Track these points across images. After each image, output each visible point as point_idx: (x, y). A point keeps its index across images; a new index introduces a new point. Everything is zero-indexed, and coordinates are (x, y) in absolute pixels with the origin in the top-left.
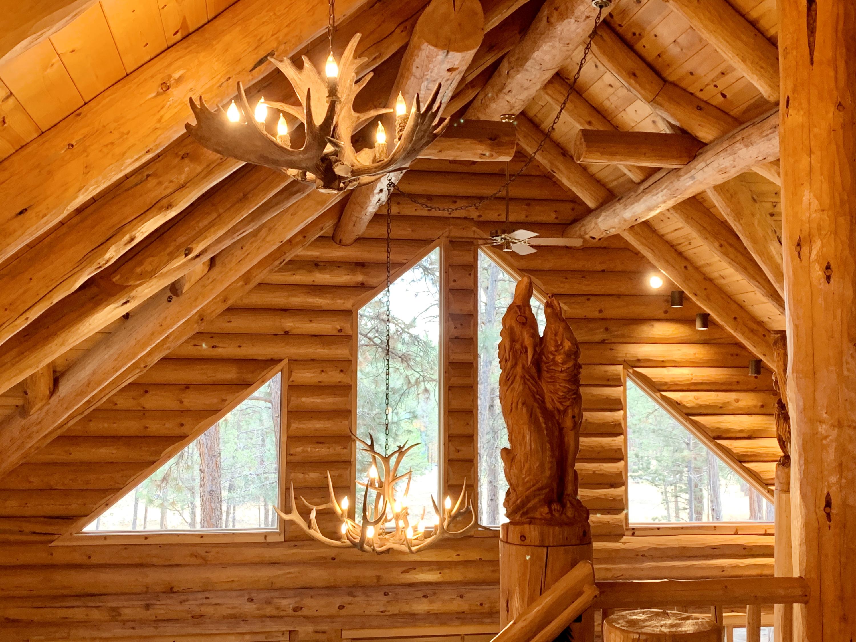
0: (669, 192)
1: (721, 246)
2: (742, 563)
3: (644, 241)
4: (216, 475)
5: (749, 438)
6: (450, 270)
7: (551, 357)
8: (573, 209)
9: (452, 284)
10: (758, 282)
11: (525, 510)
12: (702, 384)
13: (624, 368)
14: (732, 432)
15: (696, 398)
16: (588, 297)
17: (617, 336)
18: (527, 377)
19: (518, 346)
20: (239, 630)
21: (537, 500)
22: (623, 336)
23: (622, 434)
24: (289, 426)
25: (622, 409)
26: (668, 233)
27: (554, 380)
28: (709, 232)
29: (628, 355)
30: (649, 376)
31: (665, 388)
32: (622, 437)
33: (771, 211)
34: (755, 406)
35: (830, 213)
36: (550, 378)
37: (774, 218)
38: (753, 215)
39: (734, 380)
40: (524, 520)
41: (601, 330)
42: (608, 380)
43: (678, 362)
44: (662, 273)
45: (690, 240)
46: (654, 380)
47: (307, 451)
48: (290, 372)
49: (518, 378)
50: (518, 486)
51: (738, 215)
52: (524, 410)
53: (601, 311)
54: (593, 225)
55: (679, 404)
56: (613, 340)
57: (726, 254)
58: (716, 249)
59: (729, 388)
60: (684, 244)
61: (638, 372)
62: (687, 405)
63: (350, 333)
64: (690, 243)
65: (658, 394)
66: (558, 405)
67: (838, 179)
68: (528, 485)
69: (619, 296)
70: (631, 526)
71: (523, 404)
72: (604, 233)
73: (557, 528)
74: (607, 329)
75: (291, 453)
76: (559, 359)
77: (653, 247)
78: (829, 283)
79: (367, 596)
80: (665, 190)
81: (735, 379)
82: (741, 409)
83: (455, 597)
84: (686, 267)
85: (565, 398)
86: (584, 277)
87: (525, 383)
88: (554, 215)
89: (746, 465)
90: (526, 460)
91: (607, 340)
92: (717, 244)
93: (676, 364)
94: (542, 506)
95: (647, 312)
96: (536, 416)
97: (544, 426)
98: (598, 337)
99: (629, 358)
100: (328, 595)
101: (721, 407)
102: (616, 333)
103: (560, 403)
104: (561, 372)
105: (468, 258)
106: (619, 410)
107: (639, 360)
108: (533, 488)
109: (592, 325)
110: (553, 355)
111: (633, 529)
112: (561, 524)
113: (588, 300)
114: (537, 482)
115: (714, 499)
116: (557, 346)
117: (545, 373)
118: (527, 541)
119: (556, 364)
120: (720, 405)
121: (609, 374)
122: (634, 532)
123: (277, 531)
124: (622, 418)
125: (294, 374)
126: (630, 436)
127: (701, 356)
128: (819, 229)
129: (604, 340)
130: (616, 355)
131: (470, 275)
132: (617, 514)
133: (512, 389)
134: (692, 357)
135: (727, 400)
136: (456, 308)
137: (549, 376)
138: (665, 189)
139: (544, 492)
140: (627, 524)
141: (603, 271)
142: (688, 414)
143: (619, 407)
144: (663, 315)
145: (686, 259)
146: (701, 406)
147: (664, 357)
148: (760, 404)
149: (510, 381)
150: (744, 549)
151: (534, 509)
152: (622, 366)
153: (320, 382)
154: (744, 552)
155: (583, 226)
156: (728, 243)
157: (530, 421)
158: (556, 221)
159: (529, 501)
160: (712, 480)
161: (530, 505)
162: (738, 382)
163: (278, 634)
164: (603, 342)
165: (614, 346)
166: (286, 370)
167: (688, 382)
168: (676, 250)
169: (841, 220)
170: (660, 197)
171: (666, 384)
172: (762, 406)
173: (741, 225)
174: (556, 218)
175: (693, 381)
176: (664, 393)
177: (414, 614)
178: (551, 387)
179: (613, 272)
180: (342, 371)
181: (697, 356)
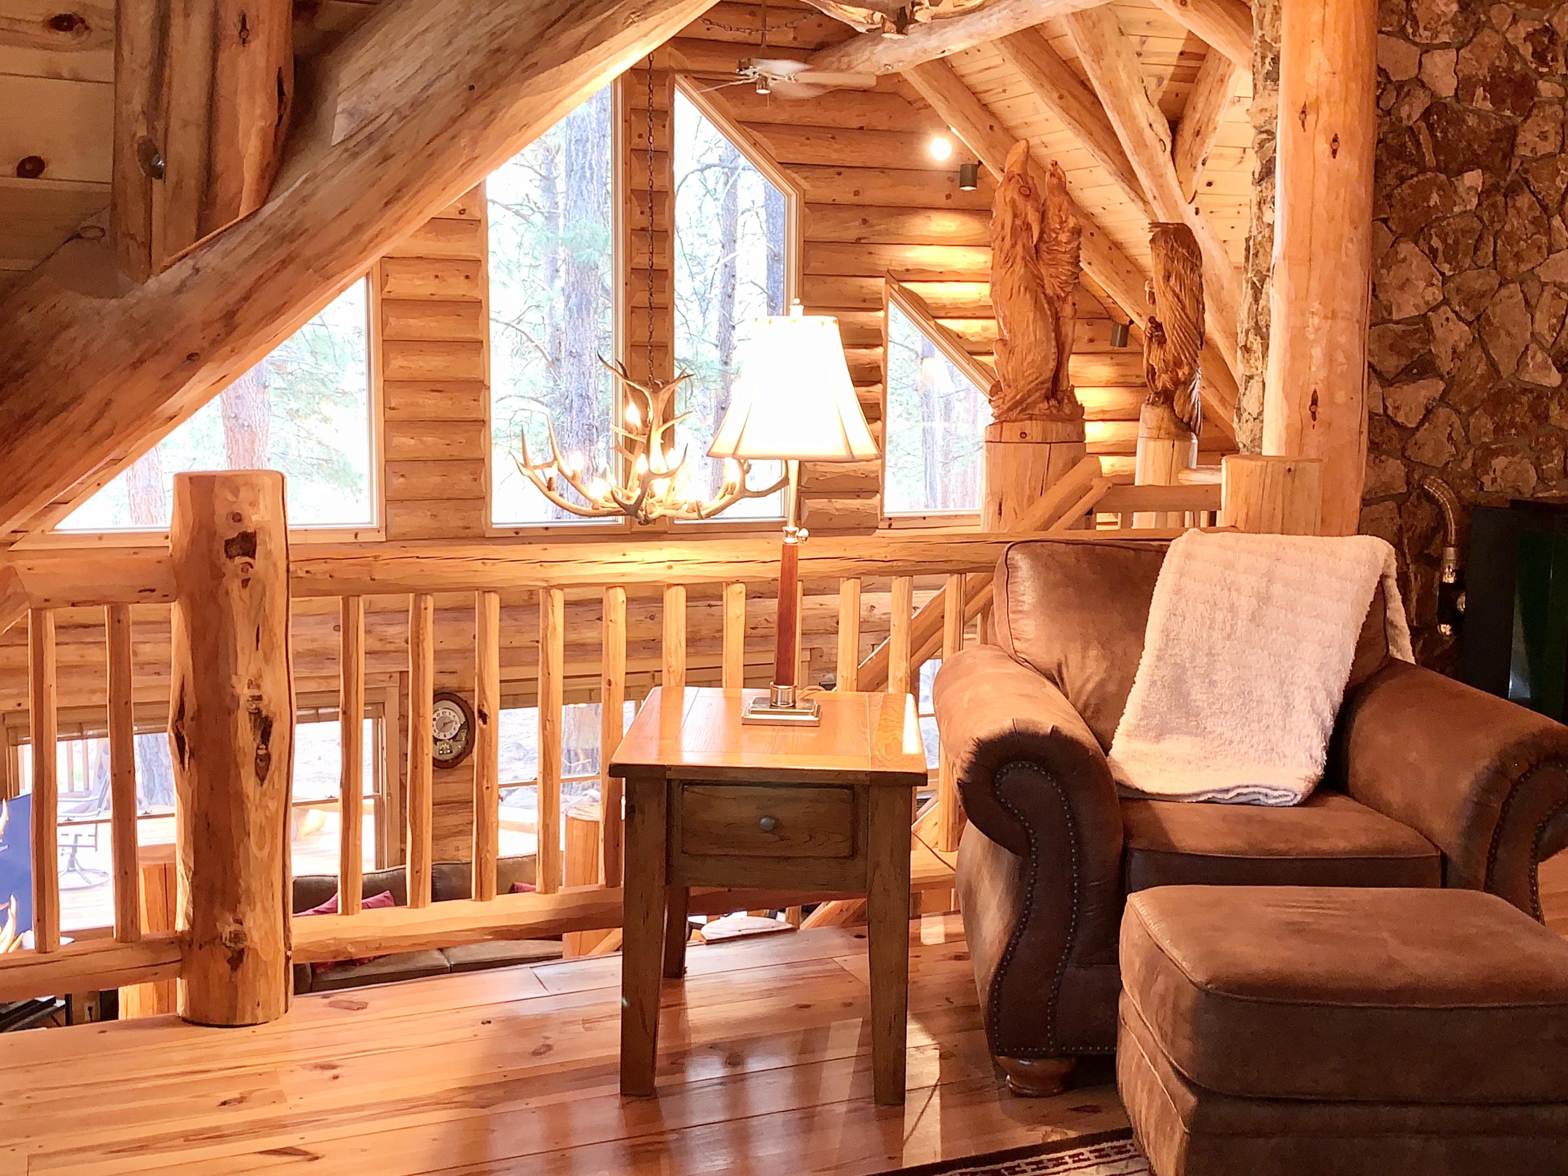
0: (1011, 14)
1: (1061, 97)
3: (935, 83)
4: (156, 461)
6: (633, 117)
7: (1054, 235)
8: (820, 25)
9: (636, 140)
10: (1106, 153)
11: (1024, 406)
13: (886, 282)
16: (839, 169)
17: (880, 233)
18: (1028, 258)
19: (1018, 222)
20: (324, 673)
21: (1038, 394)
22: (888, 232)
23: (880, 382)
24: (385, 364)
25: (881, 345)
26: (970, 74)
27: (1055, 263)
28: (1047, 77)
29: (893, 263)
30: (922, 296)
31: (942, 313)
32: (880, 386)
33: (1138, 49)
35: (1342, 77)
36: (1050, 260)
37: (1142, 59)
38: (1118, 54)
40: (1022, 416)
41: (857, 223)
42: (865, 301)
43: (963, 275)
44: (953, 134)
45: (1004, 85)
46: (928, 301)
47: (417, 403)
48: (384, 278)
49: (1019, 259)
50: (1015, 380)
51: (1098, 55)
52: (1028, 296)
53: (856, 193)
54: (867, 54)
55: (961, 338)
56: (873, 239)
57: (1066, 110)
58: (1053, 102)
60: (995, 91)
61: (905, 289)
62: (971, 339)
63: (478, 215)
64: (1004, 91)
65: (932, 323)
66: (1059, 291)
67: (1353, 38)
68: (1031, 379)
69: (883, 170)
70: (886, 515)
71: (1026, 289)
72: (883, 69)
73: (1060, 423)
74: (865, 221)
75: (393, 405)
76: (1063, 237)
77: (947, 94)
78: (1334, 157)
79: (516, 620)
80: (1007, 10)
83: (642, 618)
84: (991, 127)
85: (1066, 282)
86: (833, 138)
87: (1026, 265)
88: (791, 35)
90: (1029, 350)
91: (864, 238)
92: (1055, 96)
93: (958, 278)
94: (1042, 402)
95: (921, 196)
96: (1041, 302)
97: (1049, 313)
98: (852, 234)
99: (895, 266)
100: (456, 619)
102: (878, 228)
103: (1062, 288)
104: (1064, 253)
105: (658, 100)
106: (877, 346)
107: (908, 271)
108: (1036, 382)
109: (844, 215)
110: (1058, 234)
111: (890, 519)
112: (1063, 420)
113: (839, 174)
114: (1041, 375)
115: (930, 501)
116: (1061, 223)
117: (1045, 254)
118: (1028, 438)
119: (1059, 243)
121: (864, 291)
122: (891, 523)
123: (375, 525)
124: (881, 359)
125: (391, 280)
126: (891, 383)
128: (1329, 93)
129: (860, 239)
130: (877, 262)
131: (664, 126)
132: (871, 498)
133: (1012, 273)
136: (641, 181)
137: (1049, 257)
138: (1005, 9)
139: (1046, 385)
140: (882, 513)
141: (861, 128)
142: (972, 353)
143: (878, 342)
144: (943, 202)
145: (993, 115)
147: (943, 266)
149: (1010, 263)
151: (1035, 403)
152: (883, 280)
153: (432, 295)
155: (847, 55)
156: (1071, 93)
157: (1035, 307)
158: (795, 44)
159: (1030, 396)
160: (928, 473)
161: (1029, 400)
163: (383, 677)
164: (858, 241)
165: (872, 248)
166: (376, 273)
167: (974, 305)
168: (979, 100)
169: (1353, 85)
170: (995, 20)
171: (944, 307)
173: (1101, 68)
174: (795, 39)
175: (981, 303)
176: (940, 321)
177: (583, 645)
178: (1052, 270)
179: (876, 130)
180: (467, 277)
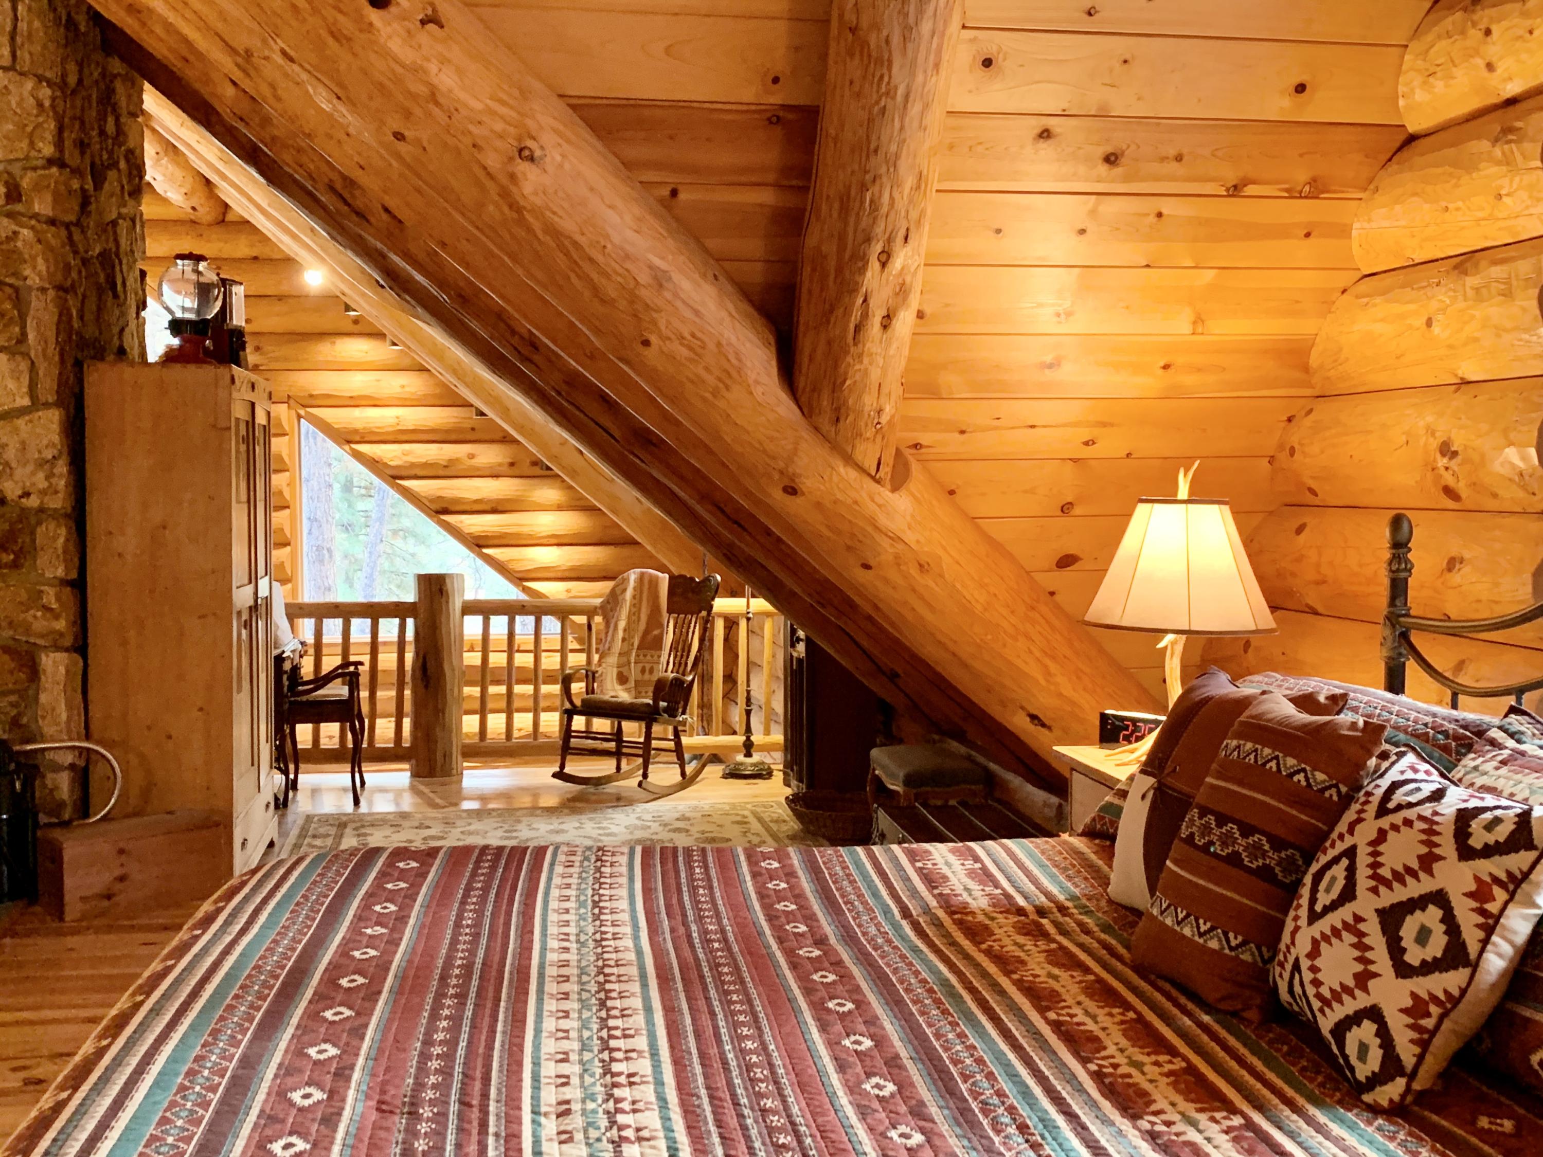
5: (494, 511)
12: (414, 431)
13: (289, 408)
14: (464, 503)
15: (405, 454)
17: (277, 359)
22: (287, 360)
23: (289, 508)
29: (295, 388)
31: (358, 438)
32: (289, 514)
34: (500, 465)
39: (466, 425)
43: (377, 399)
55: (379, 462)
56: (273, 366)
59: (461, 437)
61: (312, 415)
62: (391, 463)
74: (257, 349)
81: (468, 425)
82: (478, 469)
89: (485, 551)
91: (262, 365)
93: (375, 403)
99: (297, 392)
101: (446, 467)
102: (276, 356)
106: (280, 471)
107: (311, 396)
120: (445, 464)
124: (284, 483)
127: (413, 390)
134: (399, 390)
135: (454, 456)
142: (395, 477)
143: (281, 467)
144: (350, 328)
146: (413, 465)
147: (355, 391)
148: (507, 461)
152: (285, 406)
162: (473, 429)
167: (392, 429)
172: (512, 464)
175: (399, 428)
176: (354, 446)
179: (271, 260)
181: (407, 389)
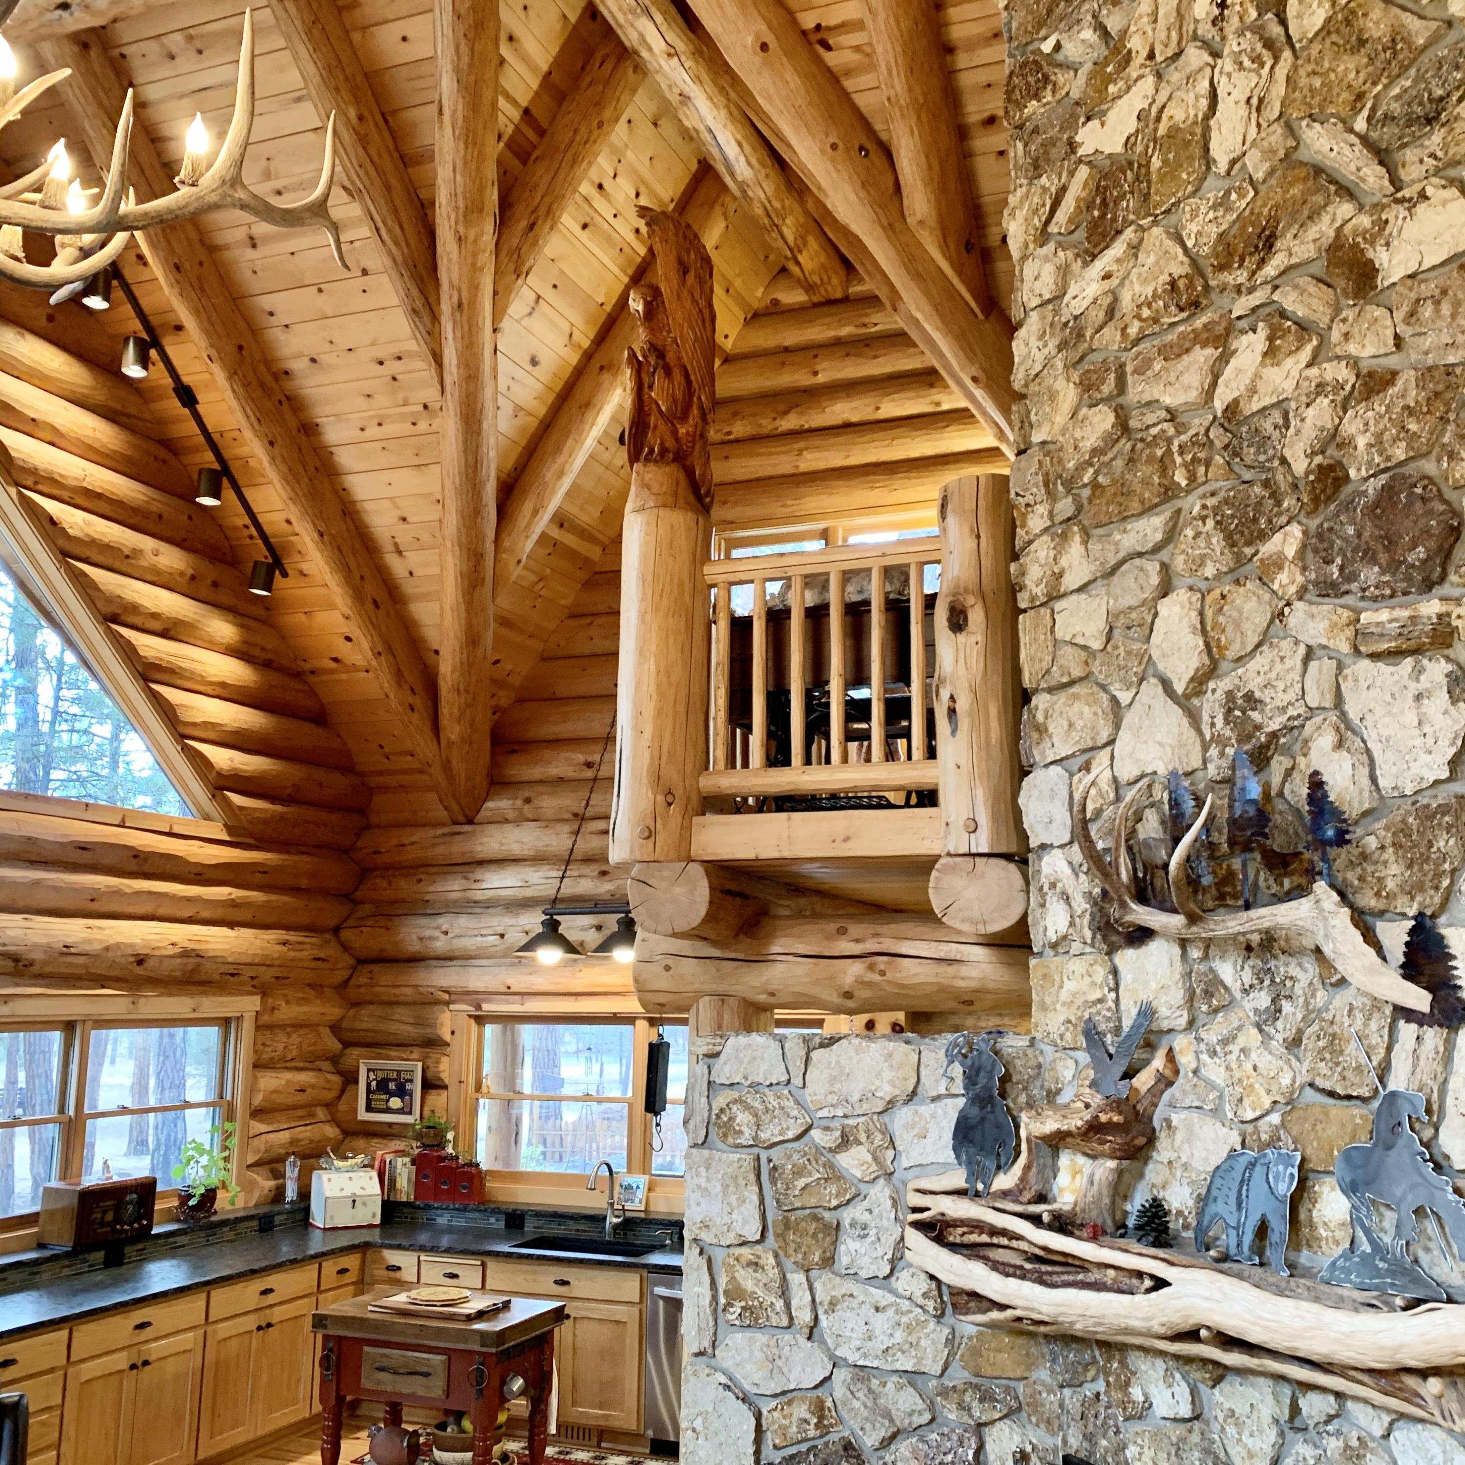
2: (129, 886)
5: (164, 634)
31: (33, 483)
34: (181, 576)
39: (155, 509)
46: (13, 454)
55: (54, 523)
62: (69, 531)
82: (157, 574)
89: (155, 687)
101: (127, 557)
120: (127, 552)
127: (105, 440)
135: (137, 548)
142: (66, 553)
147: (36, 412)
148: (191, 572)
150: (135, 857)
154: (132, 865)
162: (160, 517)
176: (28, 493)
181: (98, 438)
